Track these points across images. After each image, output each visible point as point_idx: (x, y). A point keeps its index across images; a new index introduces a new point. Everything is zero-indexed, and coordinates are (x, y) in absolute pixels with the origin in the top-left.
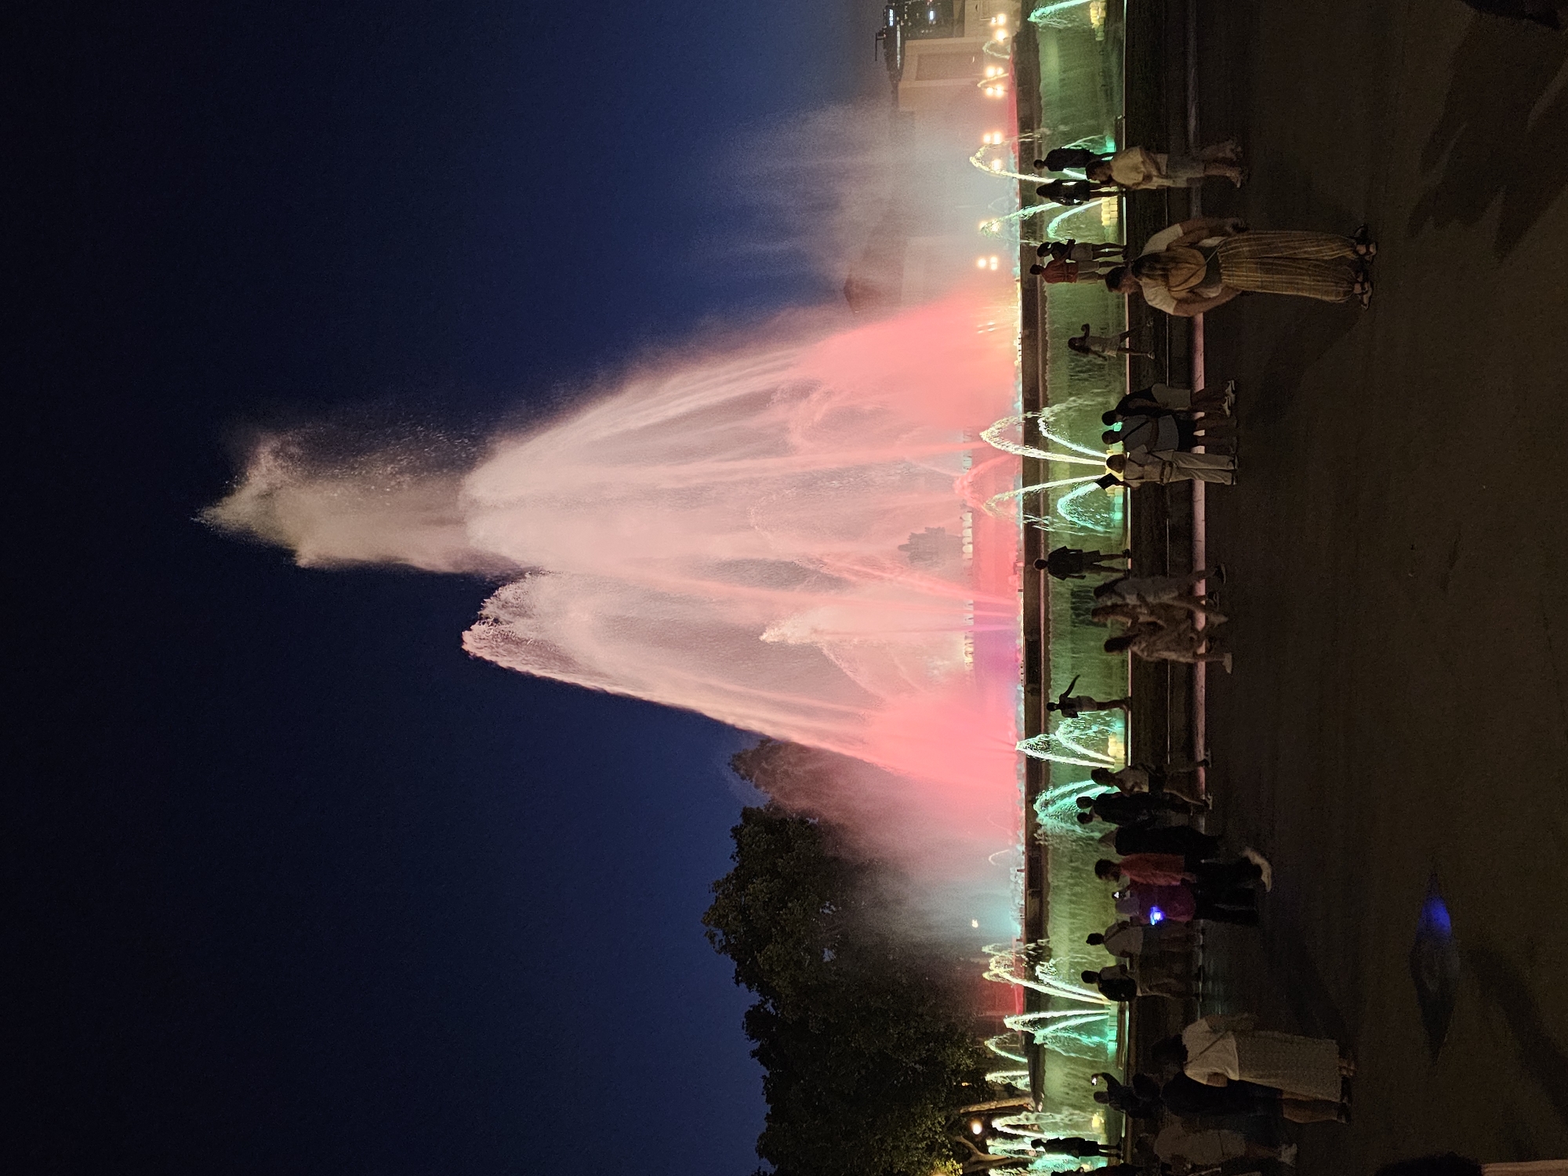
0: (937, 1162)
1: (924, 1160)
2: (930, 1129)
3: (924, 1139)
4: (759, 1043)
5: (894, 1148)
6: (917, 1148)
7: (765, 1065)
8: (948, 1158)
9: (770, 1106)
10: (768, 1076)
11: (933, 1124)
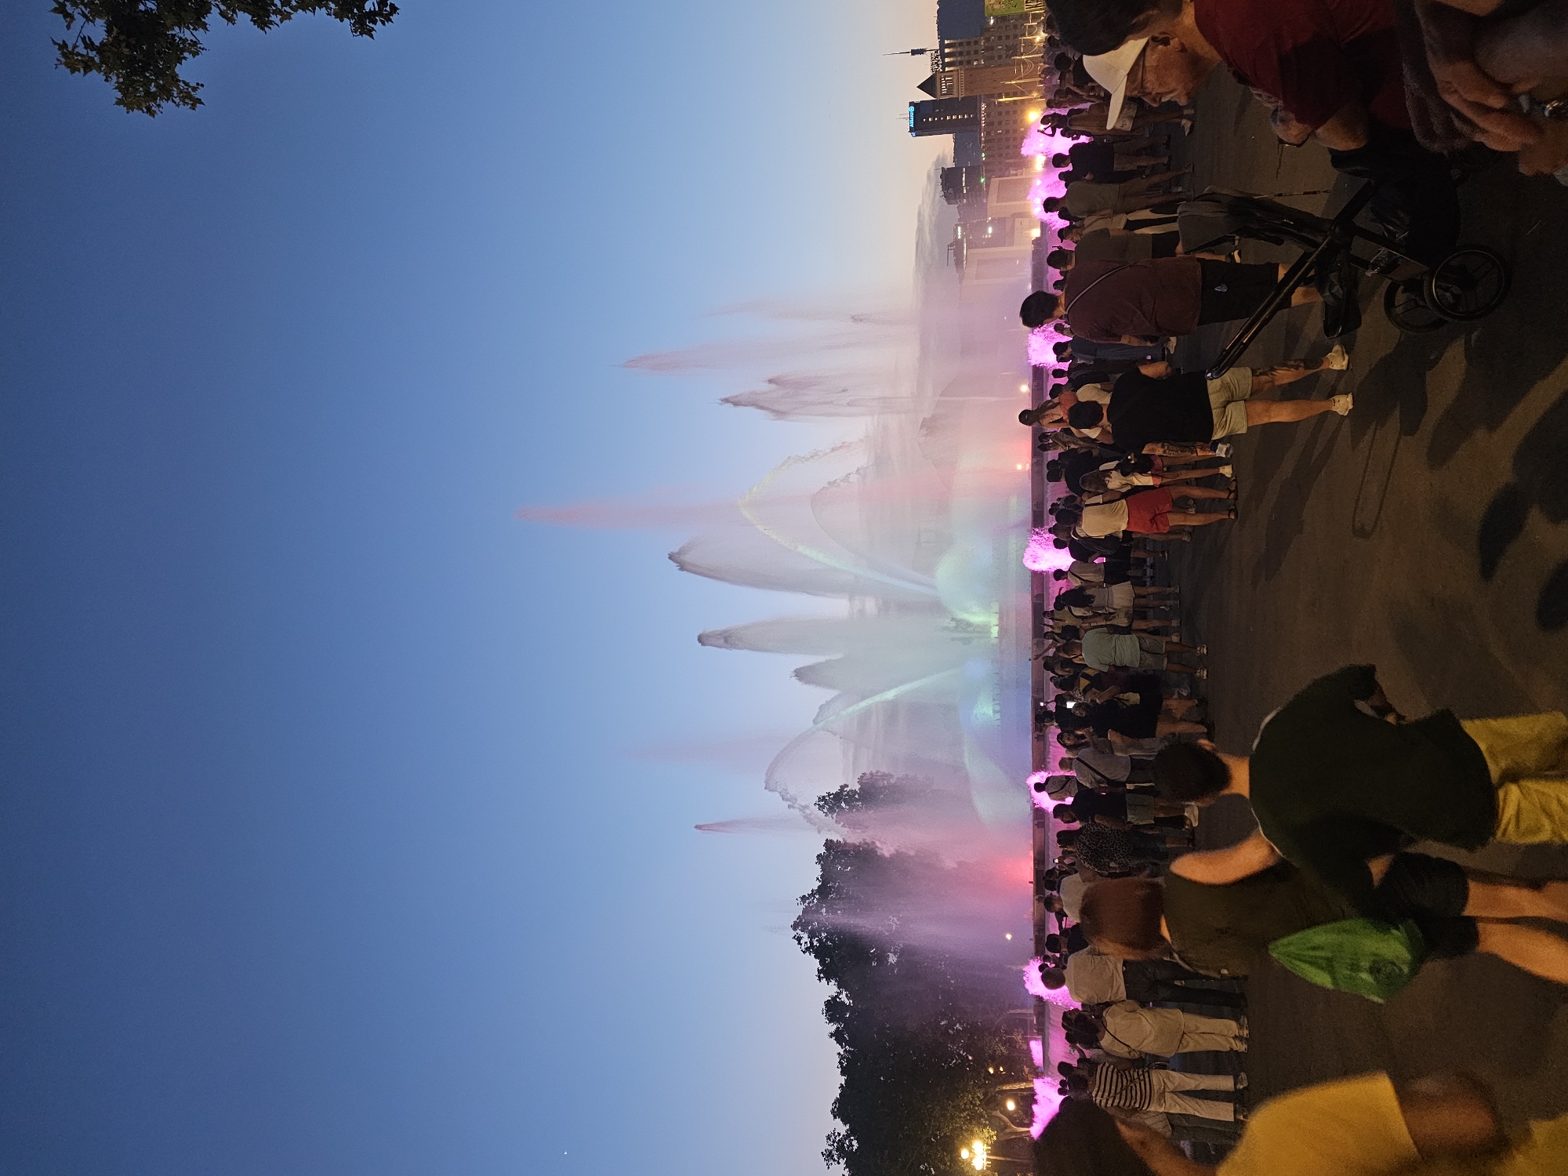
0: (975, 1129)
1: (966, 1128)
2: (971, 1103)
3: (964, 1110)
5: (943, 1115)
6: (961, 1117)
7: (841, 1045)
8: (985, 1126)
9: (844, 1078)
10: (842, 1052)
11: (973, 1098)
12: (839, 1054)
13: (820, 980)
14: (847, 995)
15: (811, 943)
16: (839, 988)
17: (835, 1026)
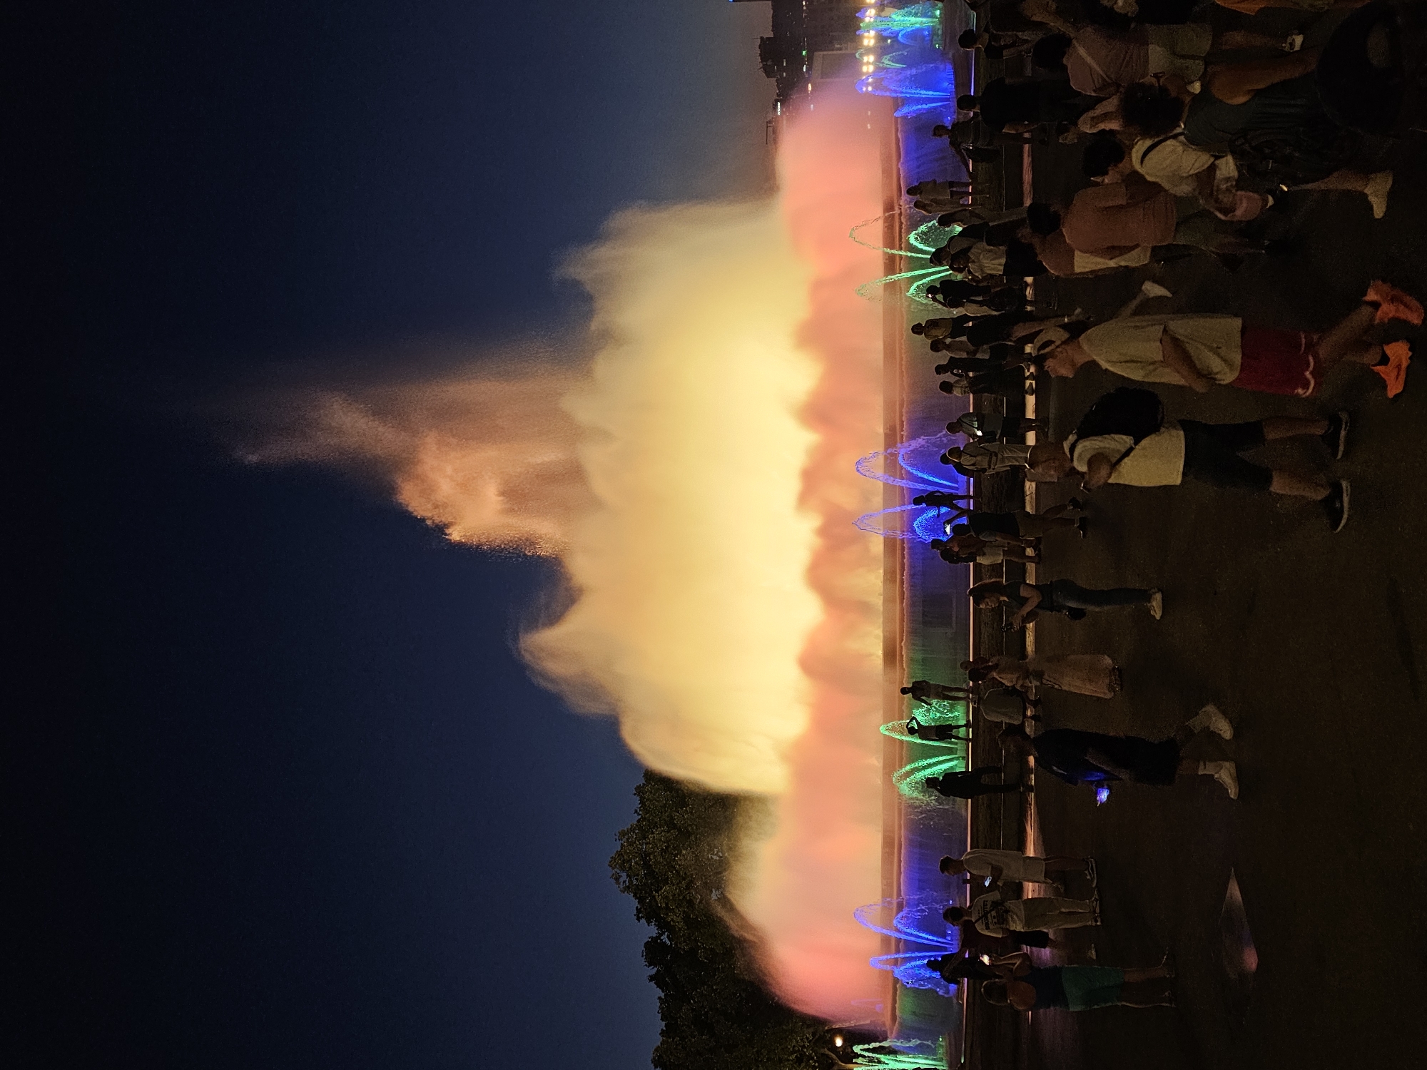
2: (799, 1044)
3: (792, 1053)
6: (788, 1060)
7: (661, 988)
8: (814, 1068)
9: (664, 1023)
10: (663, 997)
11: (802, 1040)
12: (660, 998)
13: (638, 919)
14: (668, 937)
15: (631, 882)
16: (659, 926)
17: (656, 969)
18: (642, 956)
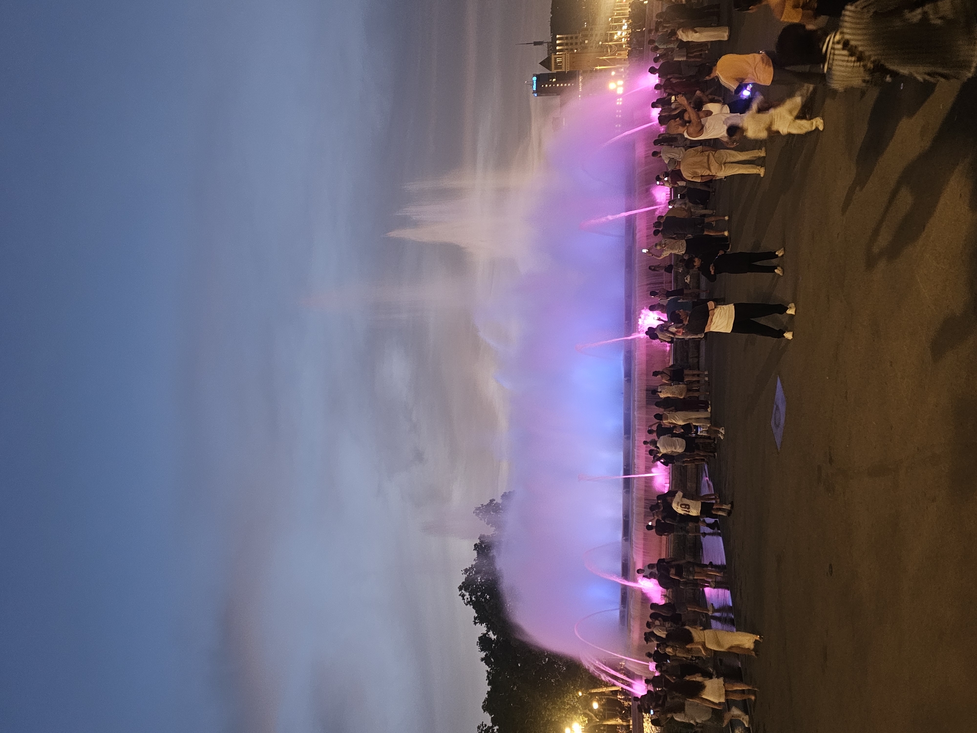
0: (575, 716)
1: (568, 716)
3: (567, 705)
4: (485, 653)
5: (554, 708)
6: (565, 708)
7: (489, 665)
8: (580, 715)
9: (490, 687)
10: (489, 671)
11: (573, 697)
13: (475, 623)
14: (493, 633)
15: (471, 598)
18: (477, 645)
